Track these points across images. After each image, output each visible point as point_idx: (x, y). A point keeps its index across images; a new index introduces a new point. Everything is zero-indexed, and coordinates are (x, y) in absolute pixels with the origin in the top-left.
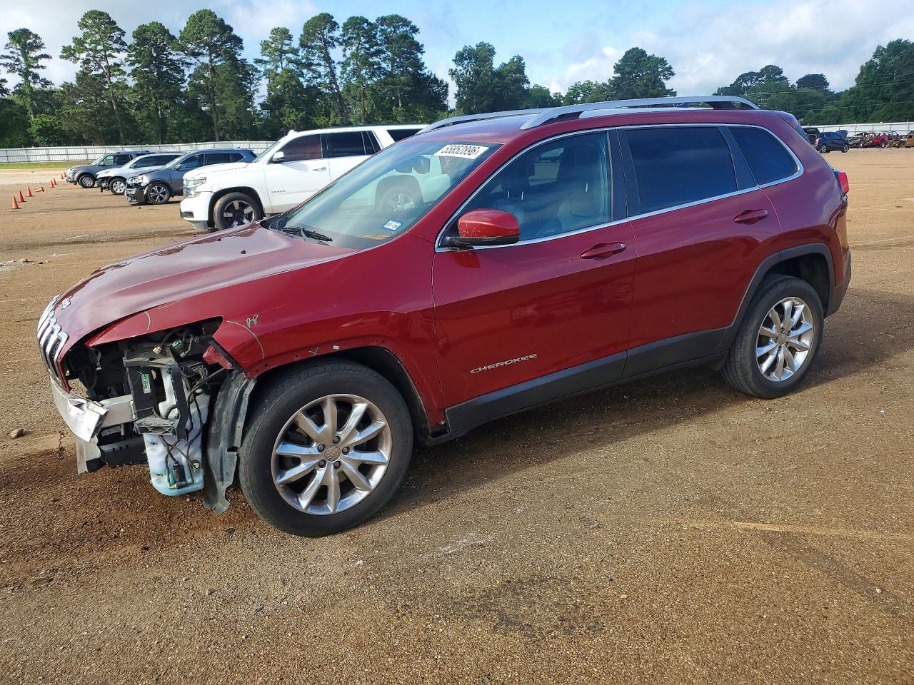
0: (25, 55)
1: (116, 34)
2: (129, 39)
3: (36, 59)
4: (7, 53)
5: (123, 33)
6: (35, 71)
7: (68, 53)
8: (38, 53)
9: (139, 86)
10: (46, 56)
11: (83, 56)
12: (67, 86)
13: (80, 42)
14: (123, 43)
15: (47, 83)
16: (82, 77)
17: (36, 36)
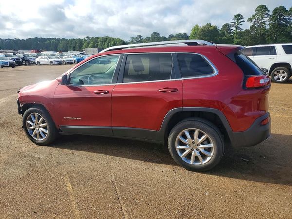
0: (237, 21)
1: (267, 12)
2: (271, 13)
3: (240, 23)
4: (233, 21)
5: (269, 11)
6: (239, 26)
7: (250, 20)
8: (241, 20)
9: (270, 28)
10: (244, 21)
11: (254, 20)
12: (247, 30)
13: (254, 16)
14: (268, 15)
15: (241, 29)
16: (252, 27)
17: (242, 16)
